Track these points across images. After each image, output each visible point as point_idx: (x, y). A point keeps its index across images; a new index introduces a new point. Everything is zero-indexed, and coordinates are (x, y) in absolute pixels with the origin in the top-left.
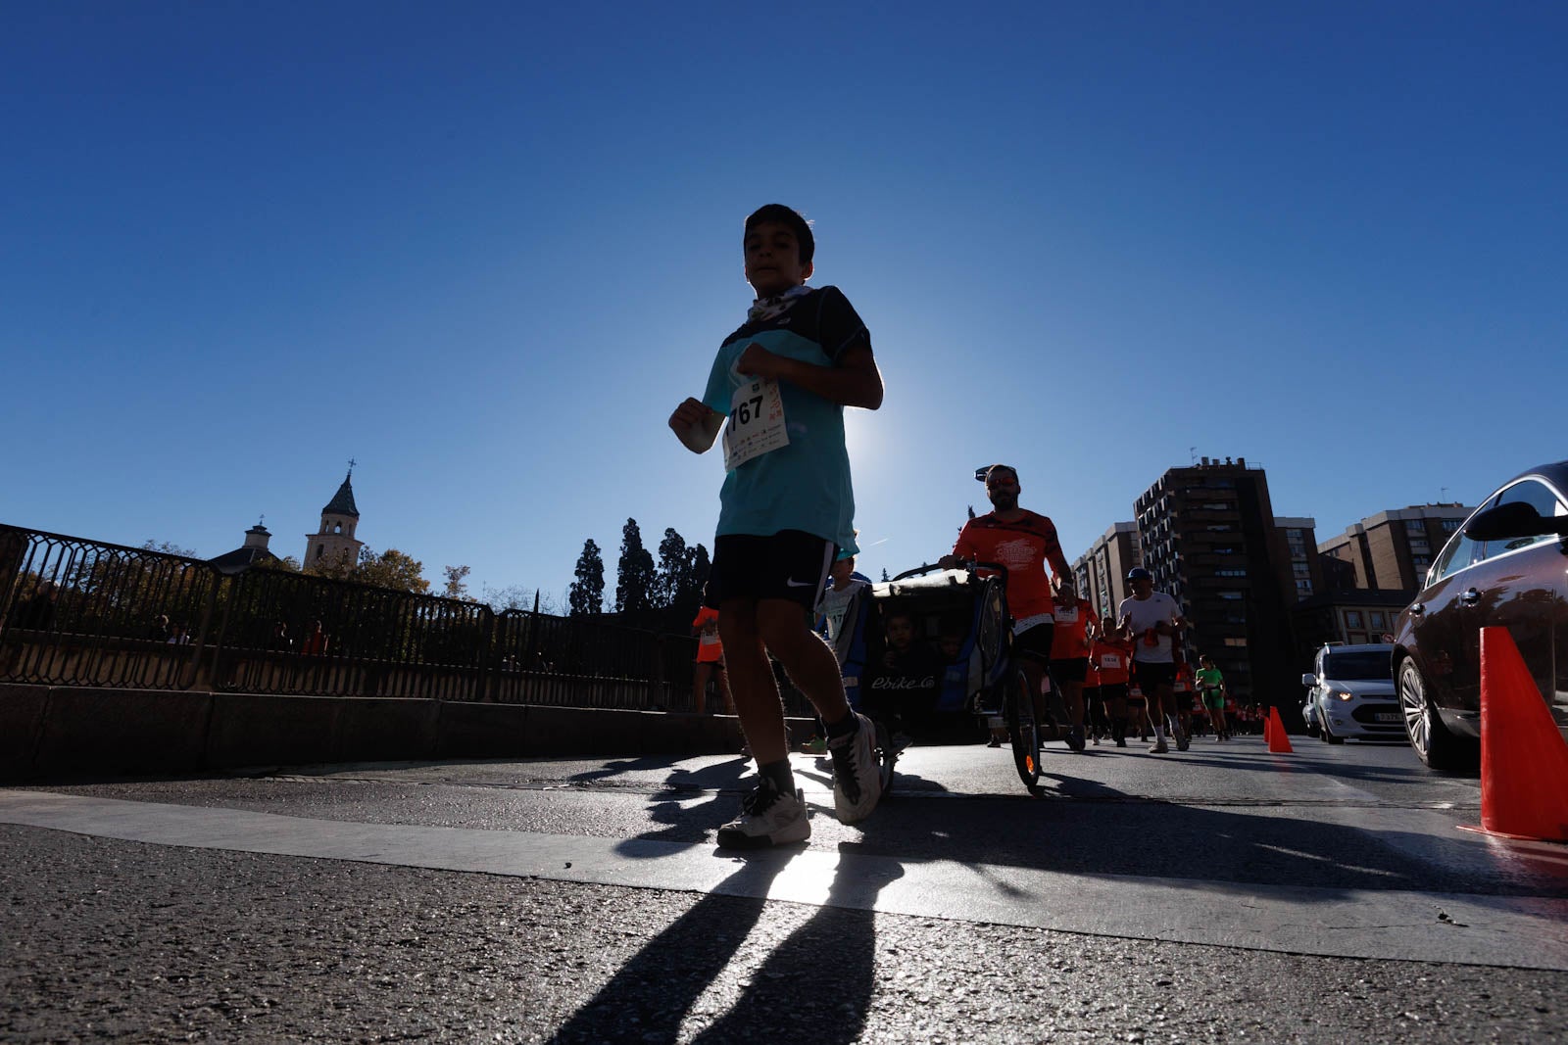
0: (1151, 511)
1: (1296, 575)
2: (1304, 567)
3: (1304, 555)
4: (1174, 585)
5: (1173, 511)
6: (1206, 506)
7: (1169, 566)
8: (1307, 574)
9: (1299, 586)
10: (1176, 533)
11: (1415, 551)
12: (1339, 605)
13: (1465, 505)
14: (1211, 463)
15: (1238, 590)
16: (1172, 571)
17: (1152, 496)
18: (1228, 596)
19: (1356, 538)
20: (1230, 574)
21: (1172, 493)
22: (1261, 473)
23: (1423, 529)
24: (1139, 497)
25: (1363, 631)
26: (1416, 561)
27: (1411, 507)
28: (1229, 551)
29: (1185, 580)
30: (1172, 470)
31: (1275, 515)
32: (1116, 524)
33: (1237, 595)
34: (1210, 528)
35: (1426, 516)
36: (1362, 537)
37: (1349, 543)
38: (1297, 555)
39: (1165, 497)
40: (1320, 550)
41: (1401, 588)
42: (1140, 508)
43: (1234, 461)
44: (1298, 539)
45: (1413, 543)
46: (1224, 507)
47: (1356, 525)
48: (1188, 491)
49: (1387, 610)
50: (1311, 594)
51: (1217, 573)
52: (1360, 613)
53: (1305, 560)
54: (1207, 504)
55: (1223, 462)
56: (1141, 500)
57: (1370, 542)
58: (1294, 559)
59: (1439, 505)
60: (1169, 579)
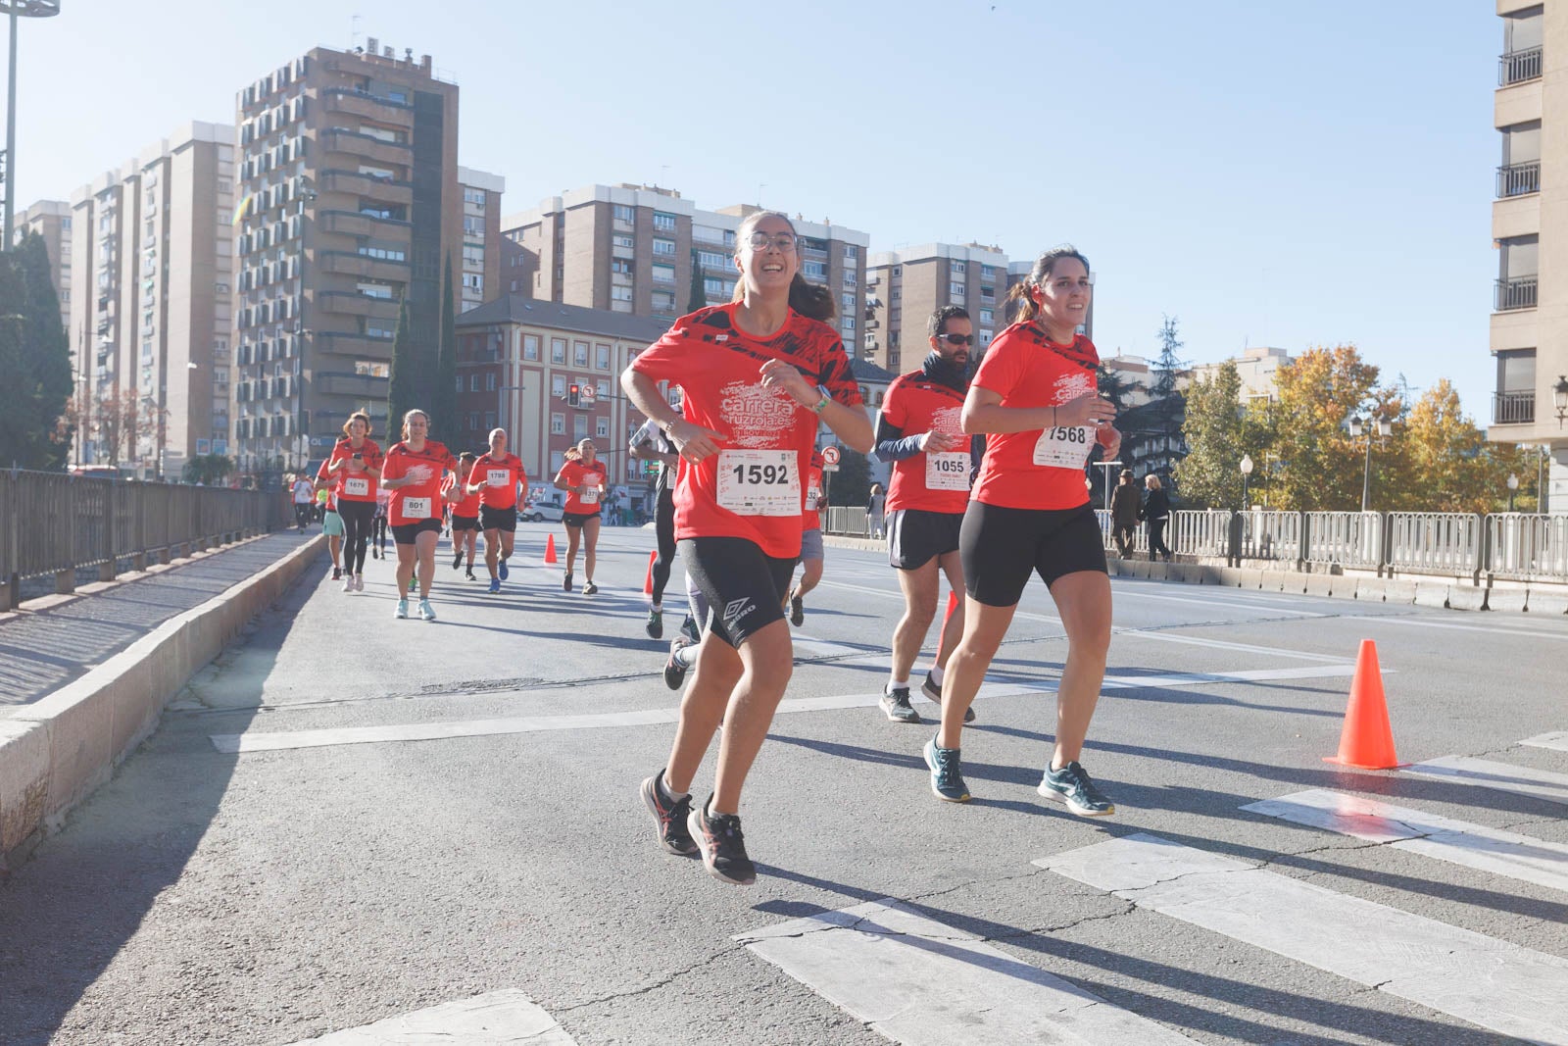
0: (269, 117)
1: (466, 266)
2: (477, 254)
3: (481, 235)
4: (290, 260)
5: (309, 127)
6: (364, 131)
7: (285, 226)
8: (479, 268)
9: (466, 283)
10: (308, 166)
11: (618, 252)
12: (519, 323)
13: (682, 196)
14: (381, 52)
15: (388, 283)
16: (290, 236)
17: (275, 89)
18: (372, 290)
19: (551, 218)
20: (381, 254)
21: (312, 93)
22: (455, 89)
23: (632, 222)
24: (250, 85)
25: (538, 364)
26: (615, 266)
27: (625, 186)
28: (386, 214)
29: (310, 254)
30: (320, 51)
31: (460, 163)
32: (197, 124)
33: (386, 292)
34: (363, 170)
35: (640, 204)
36: (559, 219)
37: (539, 224)
38: (473, 234)
39: (300, 97)
40: (502, 230)
41: (591, 307)
42: (250, 107)
43: (417, 61)
44: (478, 206)
45: (617, 240)
46: (389, 137)
47: (554, 198)
48: (340, 97)
49: (572, 337)
50: (479, 297)
51: (363, 251)
52: (541, 338)
53: (481, 242)
54: (363, 125)
55: (400, 56)
56: (252, 90)
57: (567, 228)
58: (467, 239)
59: (656, 190)
60: (281, 248)
